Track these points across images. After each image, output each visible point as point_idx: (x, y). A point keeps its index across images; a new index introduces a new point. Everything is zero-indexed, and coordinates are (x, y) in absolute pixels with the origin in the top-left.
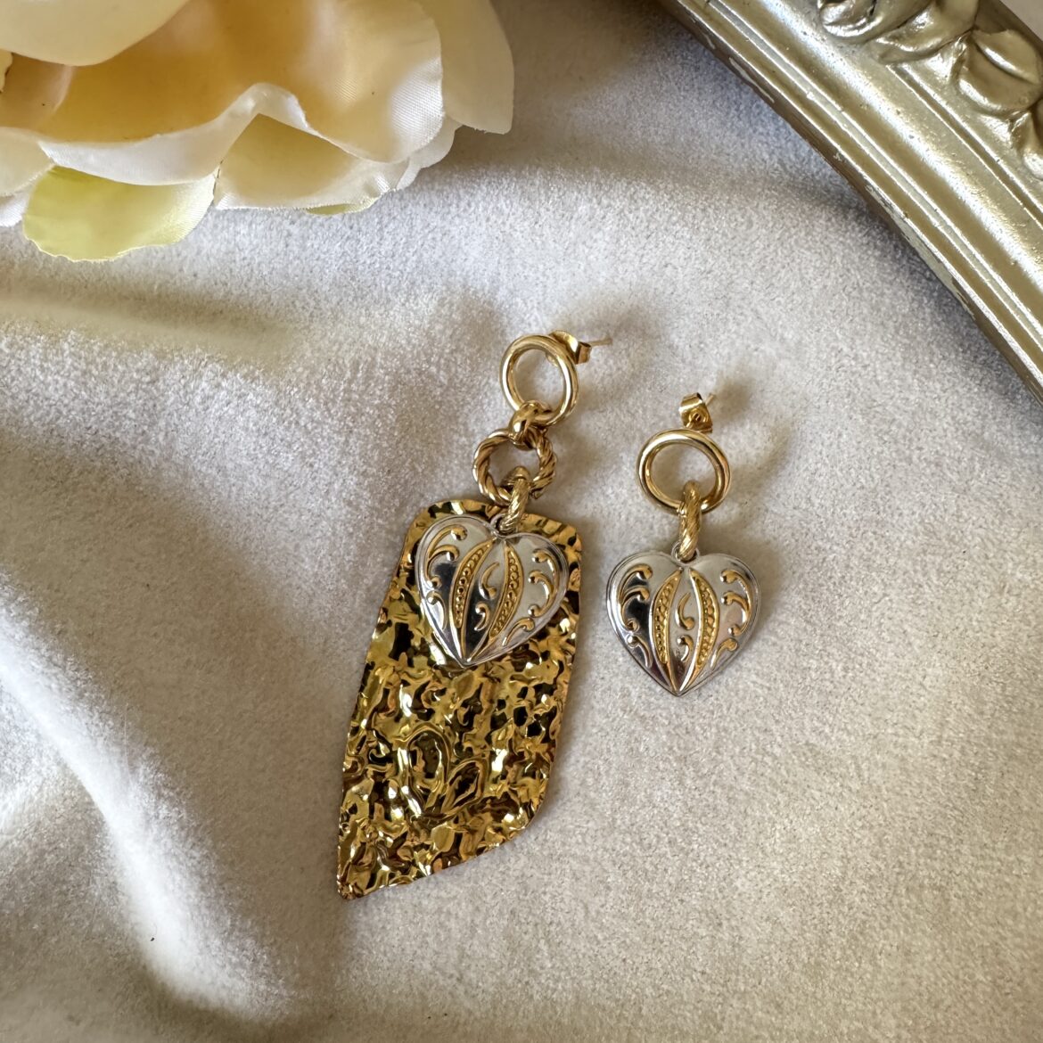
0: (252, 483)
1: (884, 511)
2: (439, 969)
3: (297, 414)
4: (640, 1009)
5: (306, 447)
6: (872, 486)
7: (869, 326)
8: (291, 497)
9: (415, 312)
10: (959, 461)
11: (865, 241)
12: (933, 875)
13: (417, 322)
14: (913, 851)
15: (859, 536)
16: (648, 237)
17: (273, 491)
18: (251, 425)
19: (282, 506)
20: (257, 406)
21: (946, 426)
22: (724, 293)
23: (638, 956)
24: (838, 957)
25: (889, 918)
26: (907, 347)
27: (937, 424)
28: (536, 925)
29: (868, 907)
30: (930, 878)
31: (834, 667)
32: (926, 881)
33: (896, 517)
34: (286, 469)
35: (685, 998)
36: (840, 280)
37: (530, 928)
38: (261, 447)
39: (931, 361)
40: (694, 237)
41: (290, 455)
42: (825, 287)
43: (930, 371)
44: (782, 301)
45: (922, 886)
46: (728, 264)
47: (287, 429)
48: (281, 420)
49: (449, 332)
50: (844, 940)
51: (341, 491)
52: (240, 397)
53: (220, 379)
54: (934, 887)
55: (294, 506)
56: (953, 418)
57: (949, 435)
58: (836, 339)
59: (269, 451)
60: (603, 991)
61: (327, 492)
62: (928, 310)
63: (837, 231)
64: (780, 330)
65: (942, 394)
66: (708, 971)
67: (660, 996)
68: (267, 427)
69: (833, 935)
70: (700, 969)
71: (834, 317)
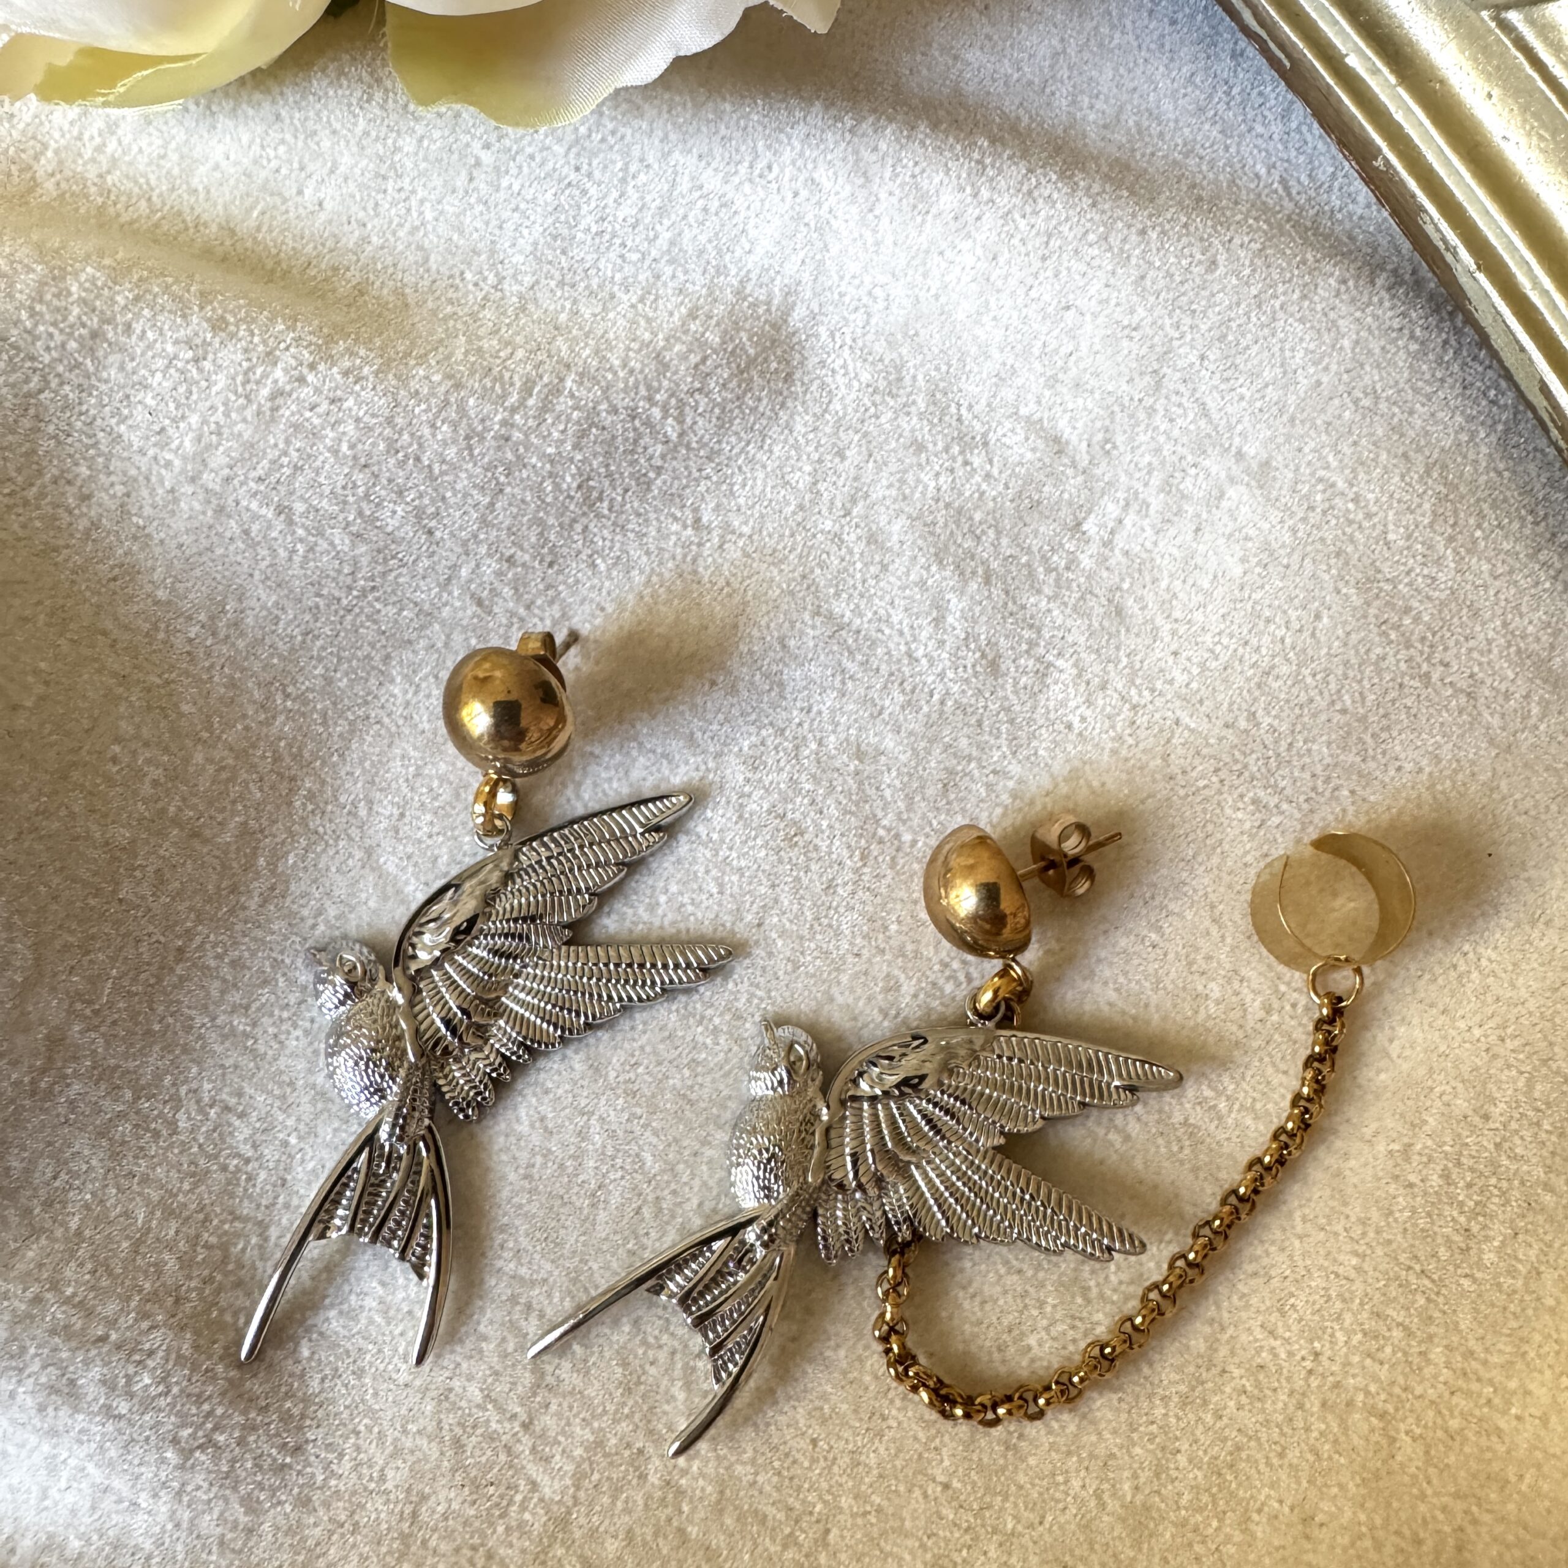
0: (332, 544)
1: (1374, 758)
2: (494, 1401)
3: (420, 445)
4: (827, 1531)
5: (426, 501)
6: (1361, 711)
7: (1384, 456)
8: (391, 577)
9: (649, 321)
10: (1507, 695)
11: (1396, 323)
12: (1373, 1388)
13: (647, 336)
14: (1341, 1337)
15: (1327, 794)
16: (1044, 259)
17: (364, 561)
18: (344, 447)
19: (373, 588)
20: (358, 420)
21: (1491, 634)
22: (1156, 366)
23: (839, 1438)
24: (1184, 1501)
25: (1284, 1449)
26: (1442, 499)
27: (1478, 628)
28: (673, 1353)
29: (1249, 1420)
30: (1367, 1393)
31: (1248, 1000)
32: (1360, 1397)
33: (1392, 773)
34: (389, 529)
35: (908, 1524)
36: (1345, 376)
37: (662, 1356)
38: (355, 486)
39: (1479, 526)
40: (1120, 271)
41: (399, 509)
42: (1319, 383)
43: (1475, 542)
44: (1248, 394)
45: (1350, 1404)
46: (1168, 322)
47: (402, 464)
48: (392, 448)
49: (694, 359)
50: (1200, 1474)
51: (470, 581)
52: (333, 402)
53: (305, 371)
54: (1372, 1411)
55: (394, 592)
56: (1505, 624)
57: (1495, 651)
58: (1327, 467)
59: (367, 495)
60: (767, 1488)
61: (449, 579)
62: (1484, 450)
63: (1353, 300)
64: (1237, 441)
65: (1490, 581)
66: (956, 1484)
67: (866, 1513)
68: (369, 455)
69: (1182, 1459)
70: (941, 1478)
71: (1327, 432)
